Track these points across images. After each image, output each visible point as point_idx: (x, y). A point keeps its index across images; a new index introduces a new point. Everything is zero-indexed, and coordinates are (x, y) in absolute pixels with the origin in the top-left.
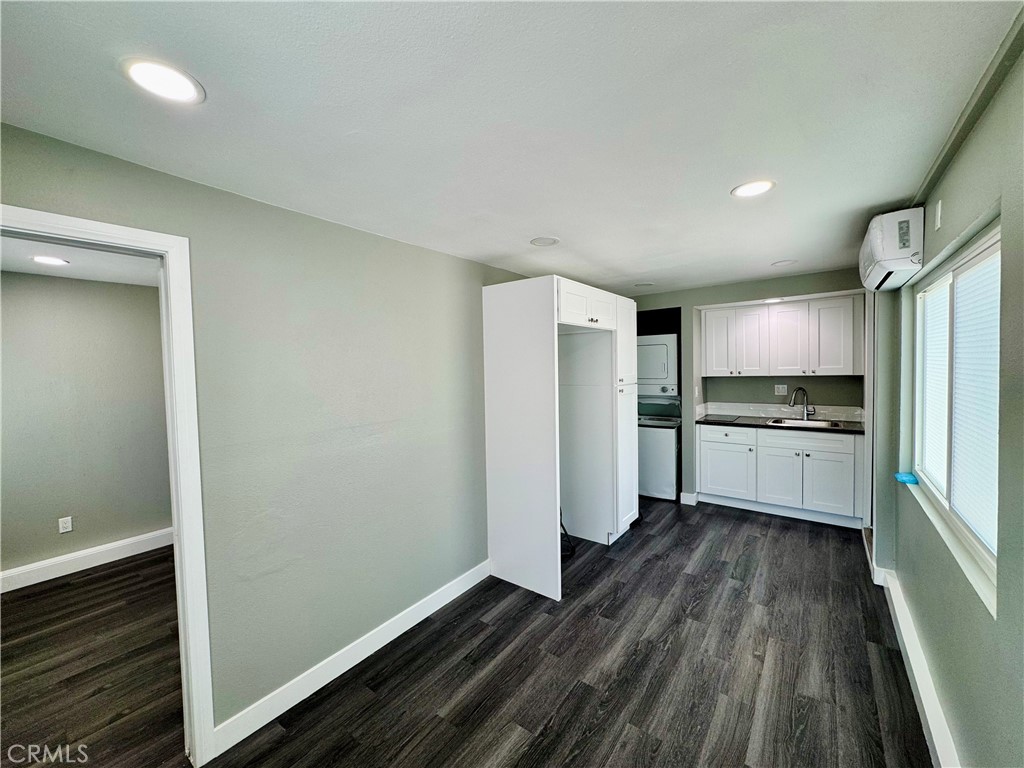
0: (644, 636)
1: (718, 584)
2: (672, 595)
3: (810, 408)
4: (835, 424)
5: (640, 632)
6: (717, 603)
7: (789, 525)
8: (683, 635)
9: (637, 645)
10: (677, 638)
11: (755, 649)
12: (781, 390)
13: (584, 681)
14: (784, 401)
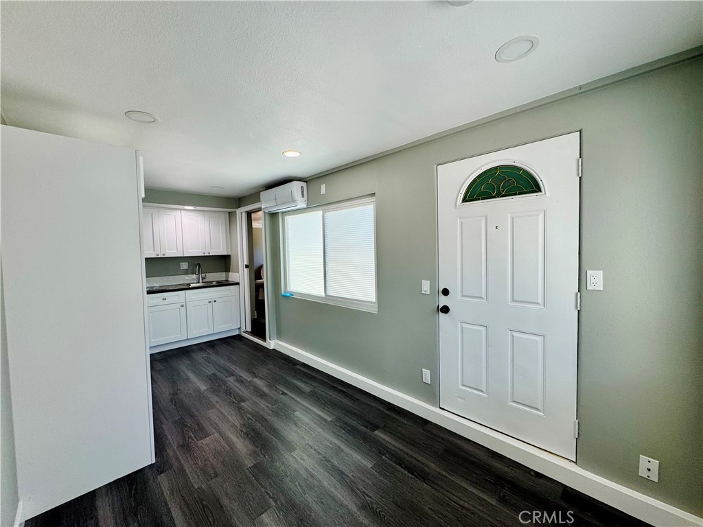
0: (238, 426)
1: (226, 383)
2: (217, 402)
3: (204, 275)
4: (218, 282)
5: (233, 426)
6: (240, 390)
7: (211, 345)
8: (251, 411)
9: (242, 431)
10: (250, 414)
11: (279, 393)
12: (184, 266)
13: (249, 466)
14: (186, 272)
